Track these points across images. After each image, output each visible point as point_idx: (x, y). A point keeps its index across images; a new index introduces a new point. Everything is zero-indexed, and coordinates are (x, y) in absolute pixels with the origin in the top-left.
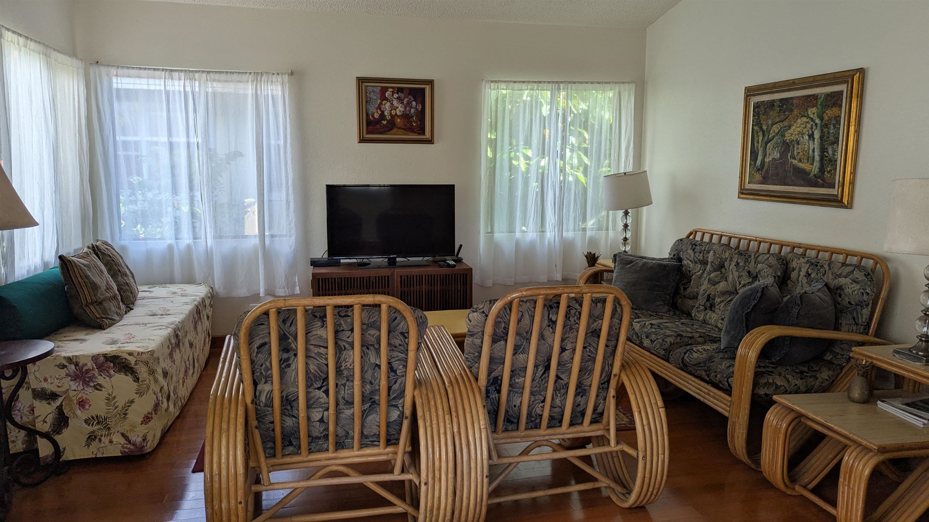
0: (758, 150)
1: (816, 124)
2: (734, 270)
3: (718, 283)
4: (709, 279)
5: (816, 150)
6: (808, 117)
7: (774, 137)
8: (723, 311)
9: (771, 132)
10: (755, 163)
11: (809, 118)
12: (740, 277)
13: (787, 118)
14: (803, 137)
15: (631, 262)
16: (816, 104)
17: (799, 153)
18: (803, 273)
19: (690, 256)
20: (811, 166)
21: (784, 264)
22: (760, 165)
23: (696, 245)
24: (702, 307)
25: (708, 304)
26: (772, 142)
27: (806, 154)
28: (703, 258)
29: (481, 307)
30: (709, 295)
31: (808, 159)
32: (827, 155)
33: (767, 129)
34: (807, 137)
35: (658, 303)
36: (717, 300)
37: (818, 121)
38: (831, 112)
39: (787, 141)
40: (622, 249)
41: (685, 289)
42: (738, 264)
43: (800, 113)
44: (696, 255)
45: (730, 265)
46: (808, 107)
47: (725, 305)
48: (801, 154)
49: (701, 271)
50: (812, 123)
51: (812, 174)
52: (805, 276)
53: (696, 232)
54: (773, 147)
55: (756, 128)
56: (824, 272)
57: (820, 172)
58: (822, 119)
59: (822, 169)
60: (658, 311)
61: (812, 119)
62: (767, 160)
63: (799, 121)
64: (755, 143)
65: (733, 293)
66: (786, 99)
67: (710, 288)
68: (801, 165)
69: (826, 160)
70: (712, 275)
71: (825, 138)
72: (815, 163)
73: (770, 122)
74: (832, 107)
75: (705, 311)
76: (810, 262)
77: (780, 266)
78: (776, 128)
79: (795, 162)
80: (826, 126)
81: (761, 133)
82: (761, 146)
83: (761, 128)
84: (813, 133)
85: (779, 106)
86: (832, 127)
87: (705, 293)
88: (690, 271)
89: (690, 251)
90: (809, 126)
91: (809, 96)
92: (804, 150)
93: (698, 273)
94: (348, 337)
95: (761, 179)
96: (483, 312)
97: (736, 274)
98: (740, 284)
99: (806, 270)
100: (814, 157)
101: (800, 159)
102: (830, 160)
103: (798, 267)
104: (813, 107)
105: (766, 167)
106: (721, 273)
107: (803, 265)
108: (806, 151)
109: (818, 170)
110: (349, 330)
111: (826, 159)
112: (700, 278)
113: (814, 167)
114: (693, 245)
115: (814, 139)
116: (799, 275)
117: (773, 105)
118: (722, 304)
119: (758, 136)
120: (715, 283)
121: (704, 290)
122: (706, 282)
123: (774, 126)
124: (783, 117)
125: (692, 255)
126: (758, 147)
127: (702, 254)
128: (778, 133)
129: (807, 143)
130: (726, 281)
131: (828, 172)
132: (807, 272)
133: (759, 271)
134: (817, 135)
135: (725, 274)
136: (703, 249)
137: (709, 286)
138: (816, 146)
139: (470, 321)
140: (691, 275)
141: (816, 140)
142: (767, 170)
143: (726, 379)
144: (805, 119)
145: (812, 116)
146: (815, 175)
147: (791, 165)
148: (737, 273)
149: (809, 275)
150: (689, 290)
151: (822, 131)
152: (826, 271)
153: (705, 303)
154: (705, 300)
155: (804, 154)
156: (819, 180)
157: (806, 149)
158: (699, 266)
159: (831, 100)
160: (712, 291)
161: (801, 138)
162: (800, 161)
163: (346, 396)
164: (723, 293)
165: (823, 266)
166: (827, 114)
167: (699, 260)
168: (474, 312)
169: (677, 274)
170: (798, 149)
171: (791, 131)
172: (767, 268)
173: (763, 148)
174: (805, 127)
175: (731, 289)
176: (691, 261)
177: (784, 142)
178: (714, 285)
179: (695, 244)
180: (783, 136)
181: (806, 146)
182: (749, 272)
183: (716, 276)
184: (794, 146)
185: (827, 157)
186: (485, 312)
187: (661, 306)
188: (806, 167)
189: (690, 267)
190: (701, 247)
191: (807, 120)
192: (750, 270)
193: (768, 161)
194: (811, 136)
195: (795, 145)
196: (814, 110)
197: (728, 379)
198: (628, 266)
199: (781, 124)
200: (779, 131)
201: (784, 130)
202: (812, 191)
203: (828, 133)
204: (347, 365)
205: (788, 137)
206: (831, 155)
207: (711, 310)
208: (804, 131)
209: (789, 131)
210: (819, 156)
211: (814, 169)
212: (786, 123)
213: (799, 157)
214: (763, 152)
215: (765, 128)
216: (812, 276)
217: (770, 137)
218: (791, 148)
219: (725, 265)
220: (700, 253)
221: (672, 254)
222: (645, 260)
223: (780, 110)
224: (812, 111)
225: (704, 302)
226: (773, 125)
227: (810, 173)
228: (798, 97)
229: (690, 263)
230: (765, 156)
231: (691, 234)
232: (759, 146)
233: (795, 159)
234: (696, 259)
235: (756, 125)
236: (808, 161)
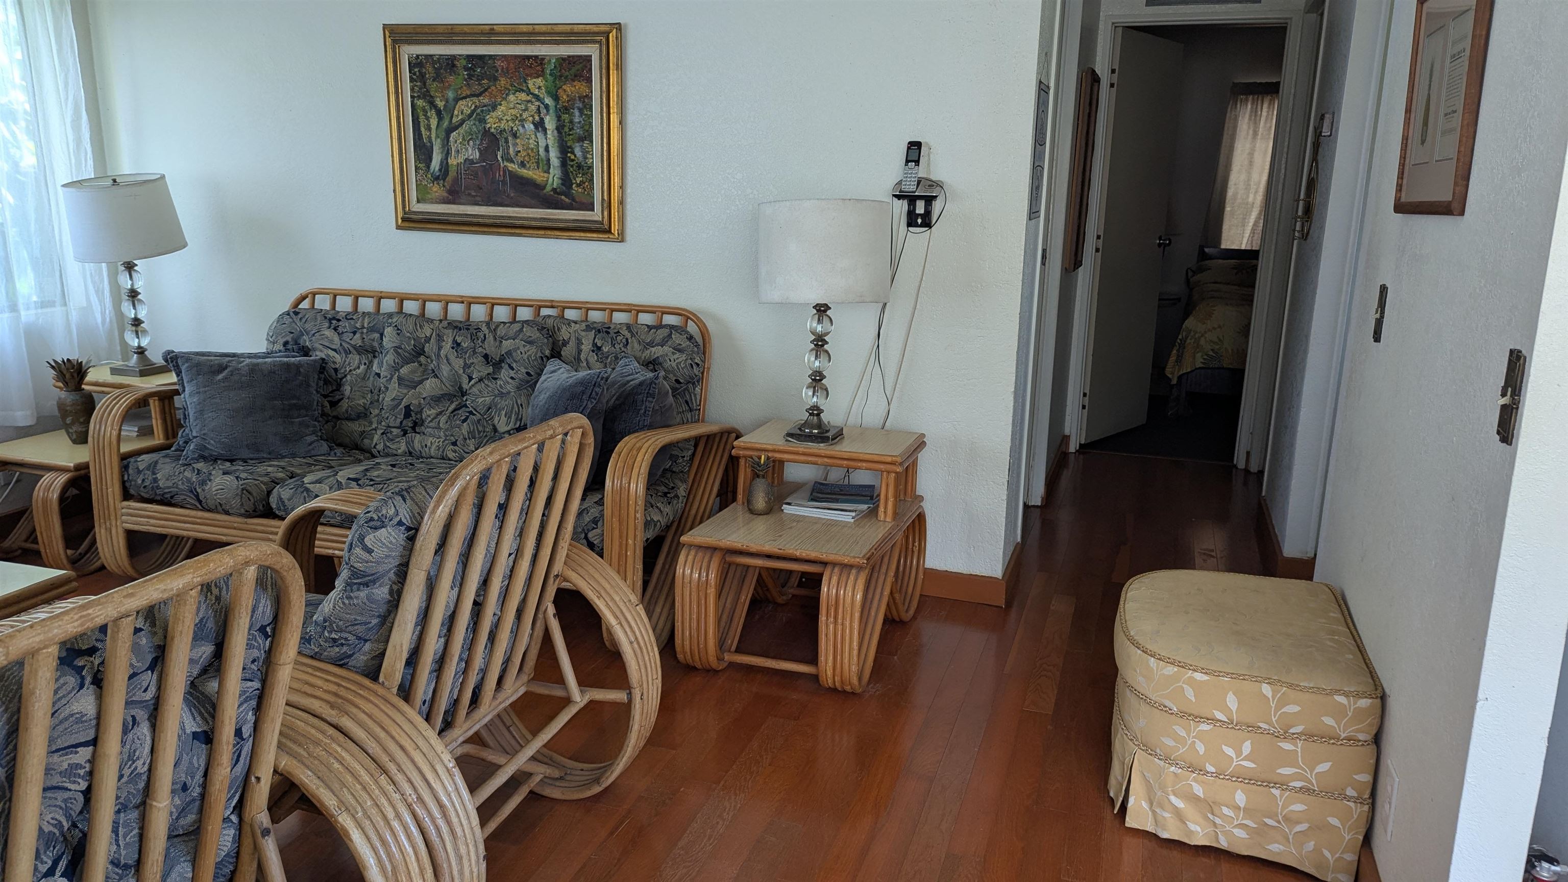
0: (431, 142)
1: (547, 107)
2: (452, 357)
3: (421, 382)
4: (399, 378)
5: (550, 149)
6: (529, 93)
7: (462, 122)
8: (447, 430)
9: (456, 112)
10: (428, 167)
11: (532, 94)
12: (466, 366)
13: (486, 90)
14: (523, 126)
15: (222, 368)
16: (543, 71)
17: (519, 151)
18: (586, 347)
19: (331, 341)
20: (546, 175)
21: (550, 337)
22: (440, 170)
23: (339, 320)
24: (395, 431)
25: (409, 423)
26: (461, 131)
27: (532, 155)
28: (363, 342)
29: (392, 512)
30: (407, 408)
31: (538, 163)
32: (573, 157)
33: (445, 106)
34: (532, 126)
35: (310, 439)
36: (429, 412)
37: (548, 101)
38: (573, 89)
39: (493, 130)
41: (334, 404)
42: (457, 345)
43: (512, 85)
44: (347, 337)
45: (440, 348)
46: (527, 75)
47: (449, 417)
48: (523, 154)
49: (362, 367)
50: (537, 103)
51: (548, 188)
52: (593, 351)
53: (314, 294)
54: (464, 139)
55: (420, 103)
56: (624, 340)
57: (562, 184)
58: (556, 98)
59: (566, 180)
60: (313, 453)
61: (537, 97)
62: (452, 161)
63: (511, 98)
64: (423, 129)
65: (455, 396)
66: (481, 57)
67: (406, 395)
68: (524, 172)
69: (572, 166)
70: (404, 370)
71: (566, 129)
72: (551, 171)
73: (451, 95)
74: (573, 80)
75: (404, 435)
76: (595, 328)
77: (546, 340)
78: (465, 107)
79: (512, 167)
80: (566, 110)
81: (433, 112)
82: (437, 137)
83: (432, 104)
84: (542, 120)
85: (466, 68)
86: (577, 113)
87: (400, 404)
88: (336, 370)
89: (329, 333)
90: (533, 108)
91: (528, 57)
92: (528, 148)
93: (358, 371)
94: (145, 691)
95: (445, 194)
96: (400, 523)
97: (458, 363)
98: (471, 379)
99: (591, 341)
100: (548, 160)
101: (522, 162)
102: (579, 166)
103: (573, 339)
104: (538, 77)
105: (452, 174)
106: (421, 365)
107: (583, 334)
108: (532, 149)
109: (560, 182)
110: (147, 670)
111: (572, 163)
112: (363, 379)
113: (551, 176)
114: (330, 320)
115: (545, 130)
116: (579, 352)
117: (454, 66)
118: (443, 419)
119: (428, 118)
120: (415, 385)
121: (393, 400)
122: (394, 384)
123: (460, 102)
124: (476, 88)
125: (336, 338)
126: (430, 137)
127: (358, 335)
128: (470, 116)
129: (533, 136)
130: (436, 376)
131: (579, 185)
132: (595, 345)
133: (509, 353)
134: (550, 123)
135: (426, 365)
136: (358, 325)
137: (405, 391)
138: (550, 143)
139: (370, 551)
140: (339, 376)
141: (548, 132)
142: (456, 181)
144: (523, 96)
145: (536, 92)
146: (554, 190)
147: (504, 171)
148: (461, 362)
149: (599, 348)
150: (344, 405)
151: (559, 118)
152: (627, 340)
153: (401, 423)
154: (402, 417)
155: (528, 154)
156: (563, 197)
157: (532, 146)
158: (355, 359)
159: (570, 69)
160: (411, 398)
161: (520, 128)
162: (523, 165)
164: (437, 399)
165: (618, 332)
166: (565, 91)
167: (354, 347)
168: (376, 528)
169: (319, 379)
170: (515, 145)
171: (499, 112)
172: (524, 346)
173: (443, 140)
174: (526, 110)
175: (449, 388)
176: (335, 350)
177: (486, 133)
178: (415, 388)
179: (334, 318)
180: (483, 121)
181: (531, 141)
182: (486, 357)
183: (413, 372)
184: (507, 141)
185: (573, 160)
186: (404, 521)
187: (315, 444)
188: (535, 176)
189: (334, 363)
190: (352, 322)
191: (529, 98)
192: (488, 352)
193: (455, 163)
194: (540, 125)
195: (510, 138)
196: (539, 81)
198: (220, 377)
199: (475, 99)
200: (473, 112)
201: (482, 111)
202: (555, 215)
203: (571, 122)
204: (136, 768)
205: (492, 122)
206: (581, 159)
207: (416, 432)
208: (524, 117)
209: (494, 114)
210: (558, 158)
211: (550, 180)
212: (485, 100)
213: (520, 159)
214: (443, 146)
215: (440, 104)
216: (605, 349)
217: (454, 120)
218: (502, 142)
219: (426, 349)
220: (354, 333)
221: (282, 341)
222: (248, 361)
223: (470, 76)
224: (535, 84)
225: (399, 421)
226: (457, 100)
227: (544, 187)
228: (505, 57)
229: (332, 353)
230: (448, 154)
231: (303, 298)
232: (433, 136)
233: (512, 161)
234: (346, 345)
235: (419, 97)
236: (538, 168)
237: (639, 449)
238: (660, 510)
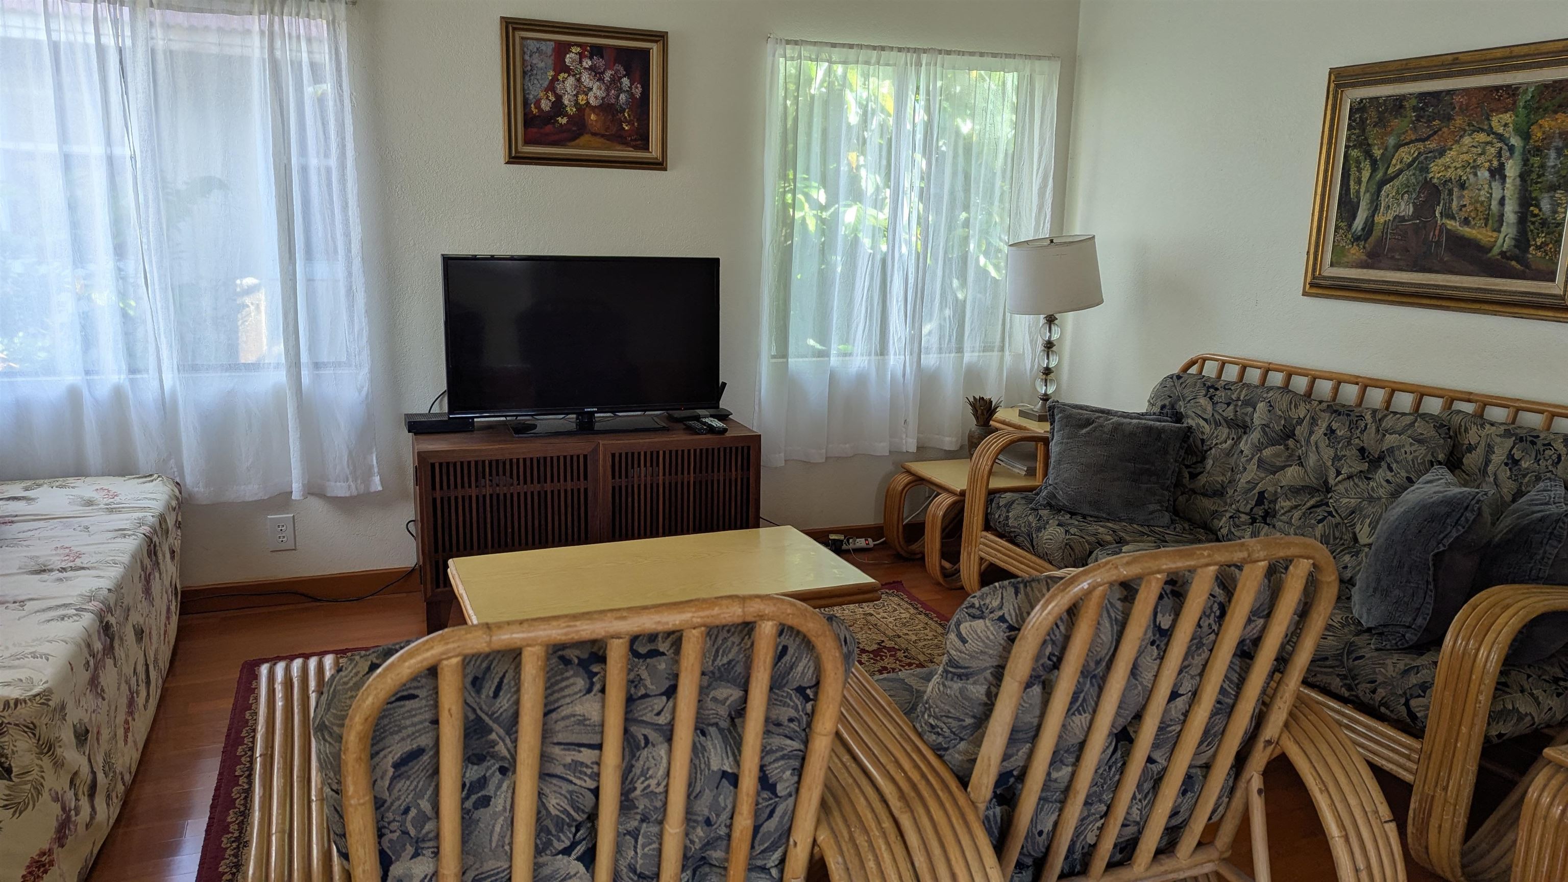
0: (1358, 197)
1: (1511, 149)
2: (1322, 445)
3: (1283, 468)
4: (1260, 461)
5: (1507, 201)
6: (1491, 131)
7: (1400, 171)
8: (1299, 527)
9: (1394, 161)
10: (1350, 226)
11: (1494, 133)
12: (1336, 458)
13: (1435, 133)
14: (1476, 175)
15: (1089, 422)
16: (1514, 103)
17: (1465, 206)
18: (1498, 457)
19: (1204, 410)
20: (1495, 234)
21: (1450, 437)
22: (1363, 229)
23: (1217, 389)
24: (1244, 518)
25: (1259, 511)
26: (1396, 182)
27: (1480, 209)
28: (1235, 415)
29: (995, 603)
30: (1261, 494)
31: (1487, 220)
32: (1536, 211)
33: (1383, 154)
34: (1487, 174)
35: (1152, 507)
36: (1283, 504)
37: (1515, 141)
38: (1553, 123)
39: (1435, 181)
40: (1039, 389)
41: (1193, 476)
42: (1331, 432)
43: (1469, 125)
44: (1219, 409)
45: (1311, 433)
46: (1492, 111)
47: (1304, 514)
48: (1469, 208)
49: (1230, 442)
50: (1499, 145)
51: (1496, 250)
52: (1506, 464)
53: (1204, 360)
54: (1397, 193)
55: (1355, 153)
56: (1555, 457)
57: (1515, 246)
58: (1526, 136)
59: (1522, 241)
60: (1152, 522)
61: (1500, 138)
62: (1380, 219)
63: (1467, 140)
64: (1352, 183)
65: (1318, 490)
66: (1436, 95)
67: (1263, 479)
68: (1466, 231)
69: (1533, 223)
70: (1267, 452)
71: (1534, 176)
72: (1504, 229)
73: (1391, 141)
74: (1556, 112)
75: (1252, 524)
76: (1516, 435)
77: (1442, 441)
78: (1406, 154)
79: (1451, 224)
80: (1538, 151)
81: (1368, 162)
82: (1367, 191)
83: (1368, 154)
84: (1502, 166)
85: (1414, 109)
86: (1553, 154)
87: (1254, 488)
88: (1203, 441)
89: (1203, 401)
90: (1492, 151)
91: (1497, 88)
92: (1477, 201)
93: (1224, 446)
94: (658, 714)
95: (1364, 258)
96: (1002, 619)
97: (1328, 453)
98: (1339, 473)
99: (1506, 452)
100: (1502, 215)
101: (1466, 219)
102: (1544, 223)
103: (1483, 444)
104: (1506, 112)
105: (1377, 233)
106: (1288, 449)
107: (1498, 440)
108: (1482, 203)
109: (1513, 243)
110: (662, 694)
111: (1533, 219)
112: (1228, 455)
113: (1502, 236)
114: (1209, 387)
115: (1503, 178)
116: (1487, 462)
117: (1401, 107)
118: (1297, 514)
119: (1359, 170)
120: (1275, 470)
121: (1248, 482)
122: (1253, 466)
123: (1402, 149)
124: (1424, 131)
125: (1209, 408)
126: (1358, 192)
127: (1231, 407)
128: (1410, 165)
129: (1486, 187)
130: (1301, 464)
131: (1538, 248)
132: (1510, 456)
133: (1391, 450)
134: (1512, 169)
135: (1293, 450)
136: (1234, 397)
137: (1263, 475)
138: (1507, 193)
139: (964, 641)
140: (1205, 448)
141: (1508, 180)
142: (1381, 241)
143: (1403, 701)
144: (1482, 137)
145: (1501, 130)
146: (1503, 254)
147: (1441, 231)
148: (1331, 452)
149: (1516, 462)
150: (1202, 479)
151: (1526, 162)
152: (1559, 456)
153: (1252, 509)
154: (1254, 503)
155: (1476, 209)
156: (1513, 263)
157: (1483, 199)
158: (1224, 431)
159: (1553, 98)
160: (1267, 484)
161: (1471, 177)
162: (1466, 222)
163: (640, 862)
164: (1296, 491)
165: (1549, 444)
166: (1541, 126)
167: (1225, 419)
168: (974, 617)
169: (1181, 447)
170: (1461, 197)
171: (1446, 159)
172: (1411, 444)
173: (1372, 195)
174: (1483, 153)
175: (1312, 480)
176: (1205, 420)
177: (1427, 184)
178: (1274, 473)
179: (1212, 387)
180: (1426, 170)
181: (1482, 192)
182: (1362, 450)
183: (1277, 455)
184: (1450, 193)
185: (1536, 216)
186: (1007, 617)
187: (1156, 514)
188: (1479, 236)
189: (1203, 433)
190: (1229, 392)
191: (1489, 139)
192: (1365, 445)
193: (1382, 221)
194: (1498, 173)
195: (1455, 189)
196: (1507, 117)
197: (1407, 701)
198: (1084, 431)
199: (1420, 145)
200: (1414, 161)
201: (1426, 158)
202: (1497, 285)
203: (1543, 166)
204: (649, 786)
205: (1436, 171)
206: (1548, 213)
207: (1266, 523)
208: (1479, 162)
209: (1440, 161)
210: (1516, 213)
211: (1500, 241)
212: (1432, 145)
213: (1463, 215)
214: (1372, 202)
215: (1377, 152)
216: (1524, 464)
217: (1389, 172)
218: (1444, 195)
219: (1297, 432)
220: (1228, 404)
221: (1159, 404)
222: (1115, 419)
223: (1419, 117)
224: (1502, 121)
225: (1249, 507)
226: (1398, 147)
227: (1490, 249)
228: (1466, 91)
229: (1202, 423)
230: (1375, 208)
231: (1193, 363)
232: (1363, 190)
233: (1453, 218)
234: (1217, 416)
235: (1355, 147)
236: (1486, 225)
237: (1508, 607)
238: (1536, 699)
